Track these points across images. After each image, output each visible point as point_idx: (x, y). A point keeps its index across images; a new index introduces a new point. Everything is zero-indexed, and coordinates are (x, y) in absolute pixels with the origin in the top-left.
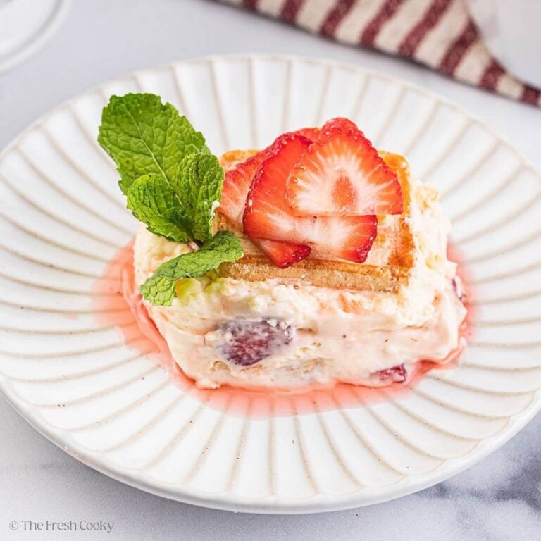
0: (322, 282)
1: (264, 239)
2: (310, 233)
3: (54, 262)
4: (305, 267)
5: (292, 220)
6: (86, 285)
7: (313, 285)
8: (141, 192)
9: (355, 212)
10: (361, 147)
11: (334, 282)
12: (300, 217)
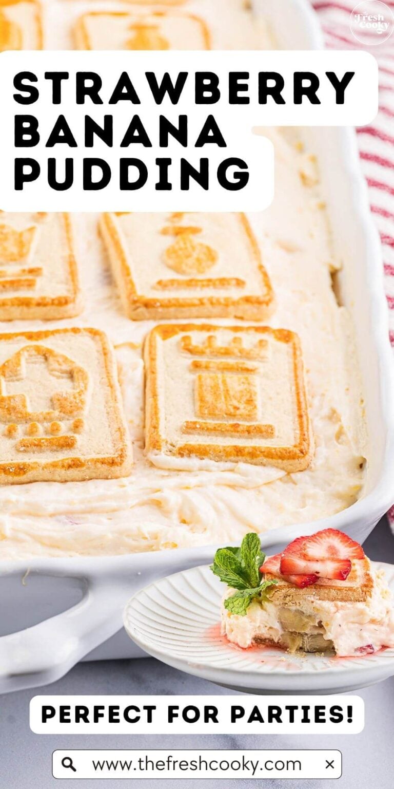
0: (325, 597)
1: (291, 575)
2: (315, 567)
3: (184, 615)
4: (315, 588)
5: (306, 562)
6: (202, 631)
7: (320, 599)
8: (223, 558)
9: (339, 557)
10: (340, 535)
11: (331, 597)
12: (309, 560)
